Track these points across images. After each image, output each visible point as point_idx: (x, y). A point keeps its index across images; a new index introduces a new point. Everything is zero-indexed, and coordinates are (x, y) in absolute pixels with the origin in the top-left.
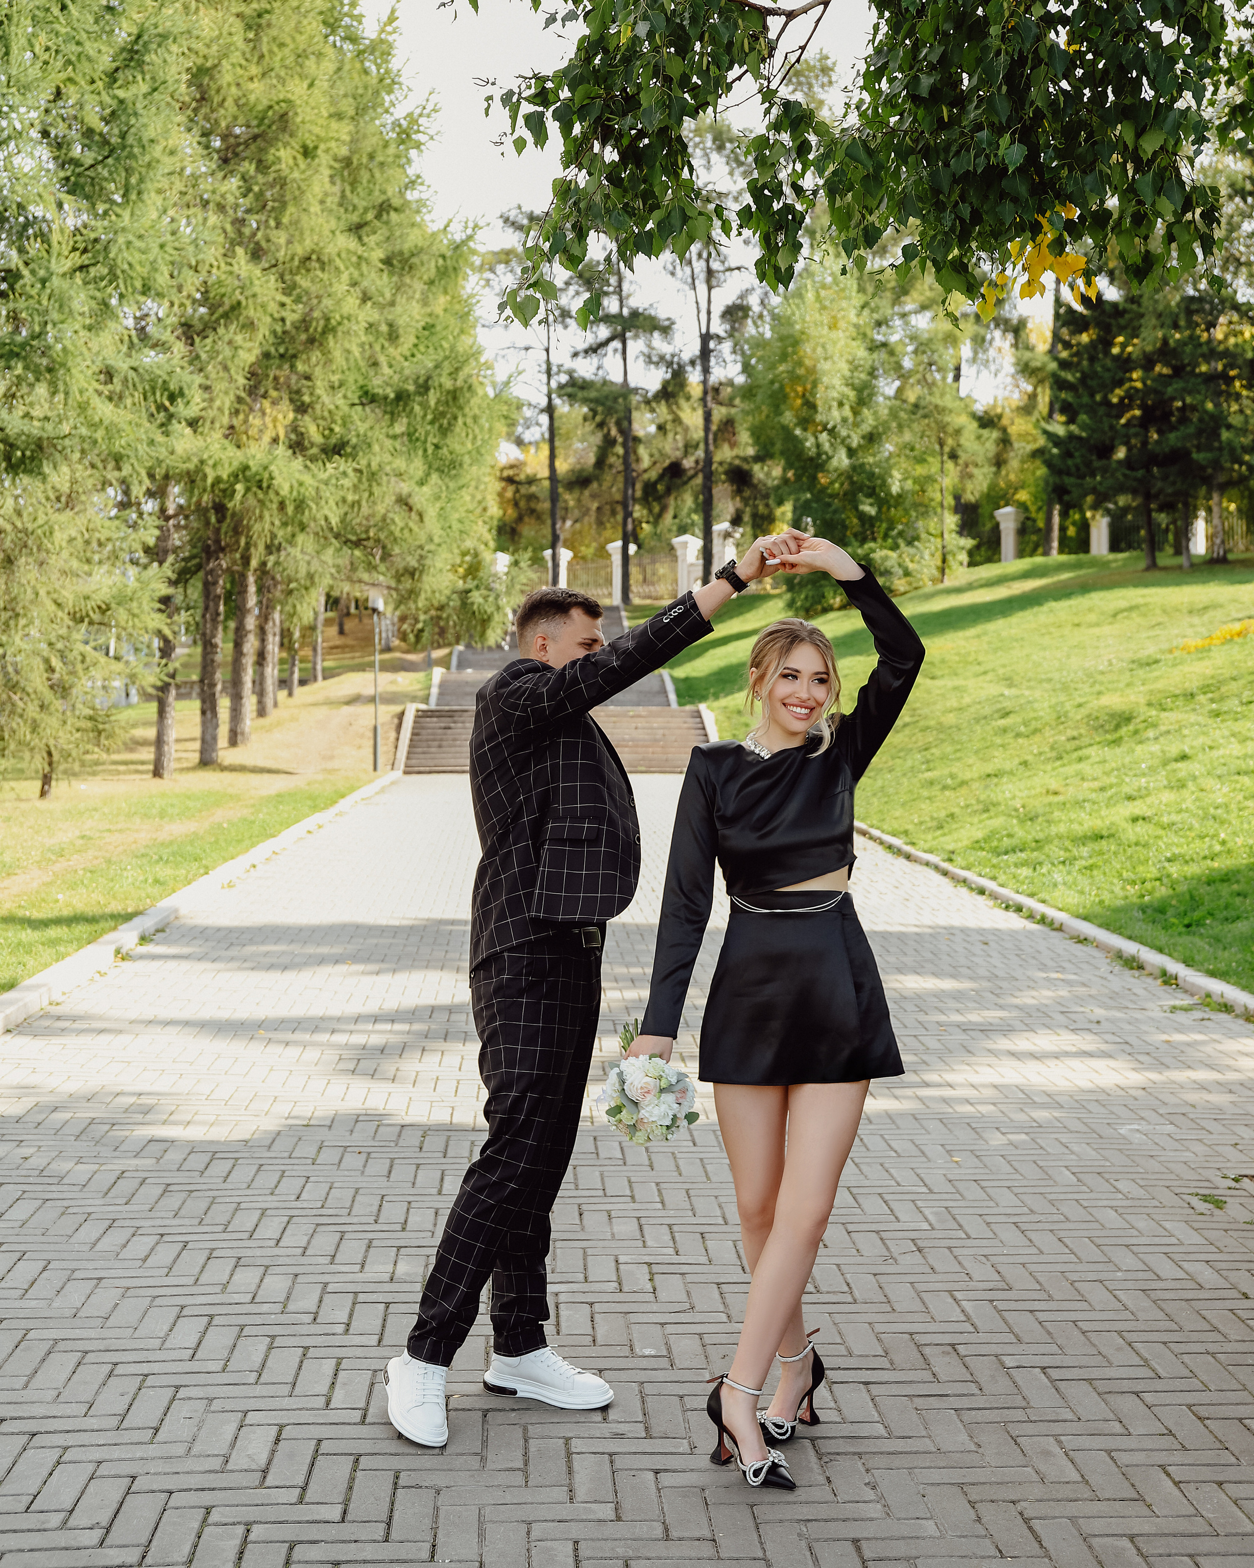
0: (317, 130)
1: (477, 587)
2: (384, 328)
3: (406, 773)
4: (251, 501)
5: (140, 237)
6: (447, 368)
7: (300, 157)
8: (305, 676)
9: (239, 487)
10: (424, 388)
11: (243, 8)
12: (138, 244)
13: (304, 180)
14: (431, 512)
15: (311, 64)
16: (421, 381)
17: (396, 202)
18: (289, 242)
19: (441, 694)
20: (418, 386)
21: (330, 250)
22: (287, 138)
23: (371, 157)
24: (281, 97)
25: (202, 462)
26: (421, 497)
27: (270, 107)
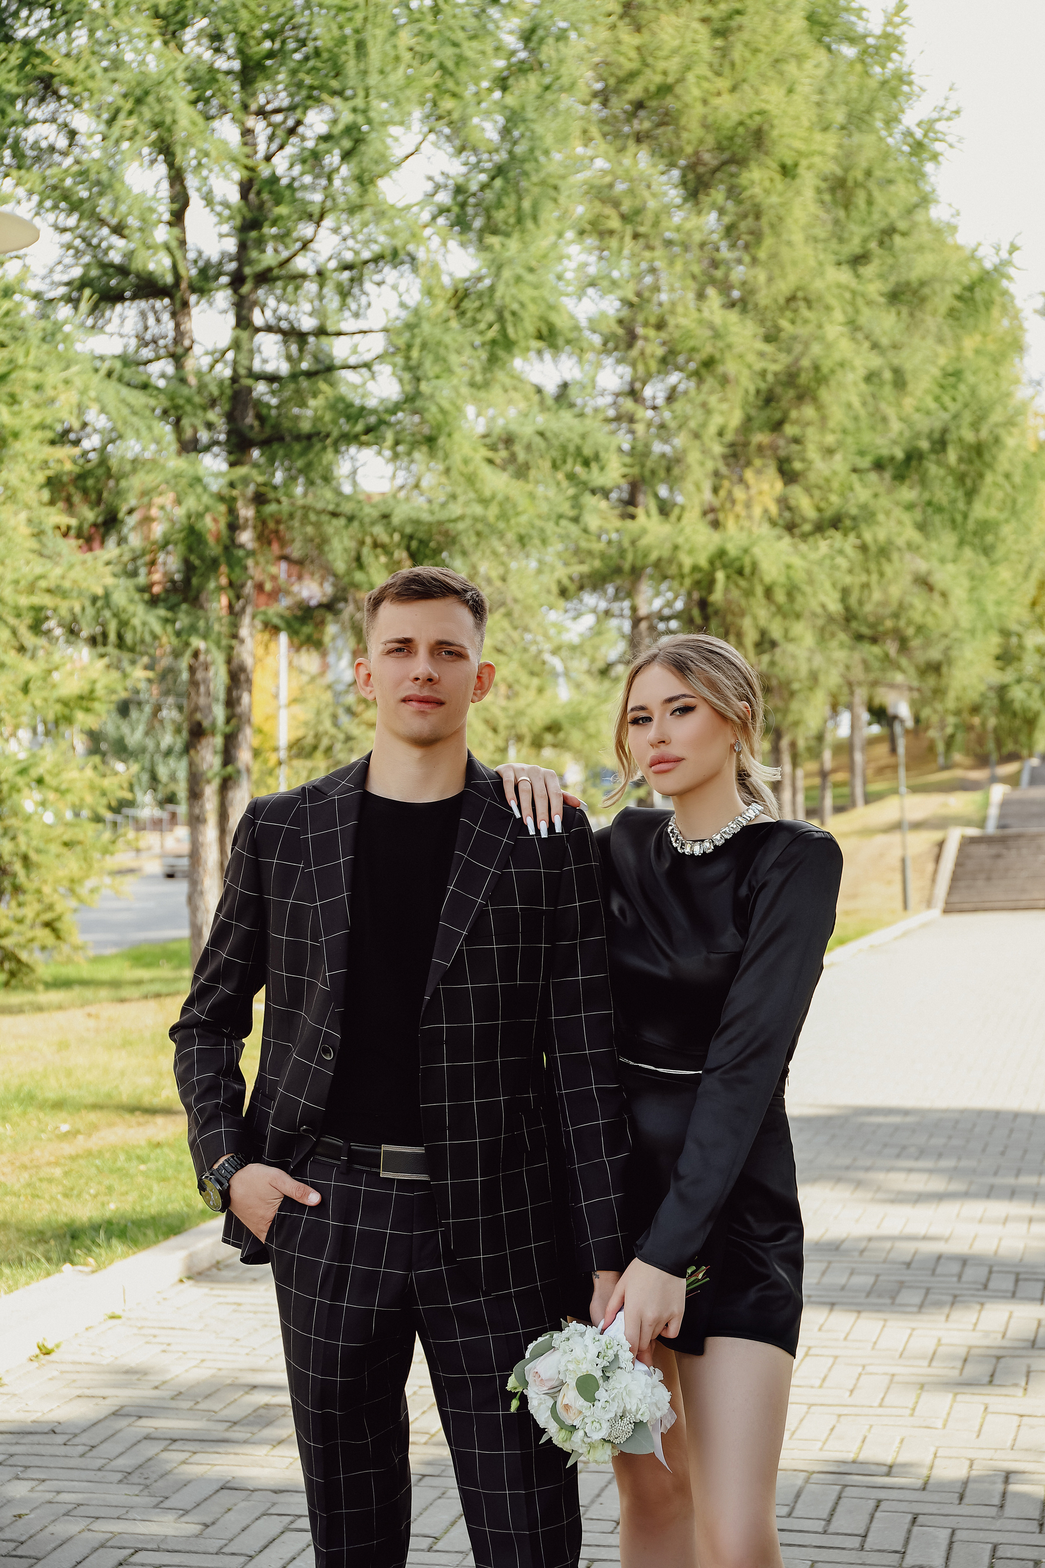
0: (798, 144)
1: (1019, 681)
2: (888, 375)
3: (946, 912)
4: (735, 594)
5: (531, 270)
6: (967, 417)
7: (778, 177)
8: (840, 802)
9: (720, 576)
10: (940, 444)
11: (709, 11)
12: (529, 277)
13: (782, 205)
14: (959, 593)
15: (791, 68)
16: (936, 436)
17: (902, 225)
18: (770, 280)
19: (1002, 816)
20: (933, 443)
21: (818, 285)
22: (762, 156)
23: (868, 173)
24: (754, 108)
25: (676, 548)
26: (942, 577)
27: (741, 123)
